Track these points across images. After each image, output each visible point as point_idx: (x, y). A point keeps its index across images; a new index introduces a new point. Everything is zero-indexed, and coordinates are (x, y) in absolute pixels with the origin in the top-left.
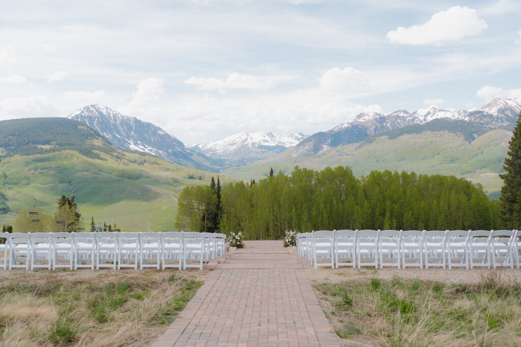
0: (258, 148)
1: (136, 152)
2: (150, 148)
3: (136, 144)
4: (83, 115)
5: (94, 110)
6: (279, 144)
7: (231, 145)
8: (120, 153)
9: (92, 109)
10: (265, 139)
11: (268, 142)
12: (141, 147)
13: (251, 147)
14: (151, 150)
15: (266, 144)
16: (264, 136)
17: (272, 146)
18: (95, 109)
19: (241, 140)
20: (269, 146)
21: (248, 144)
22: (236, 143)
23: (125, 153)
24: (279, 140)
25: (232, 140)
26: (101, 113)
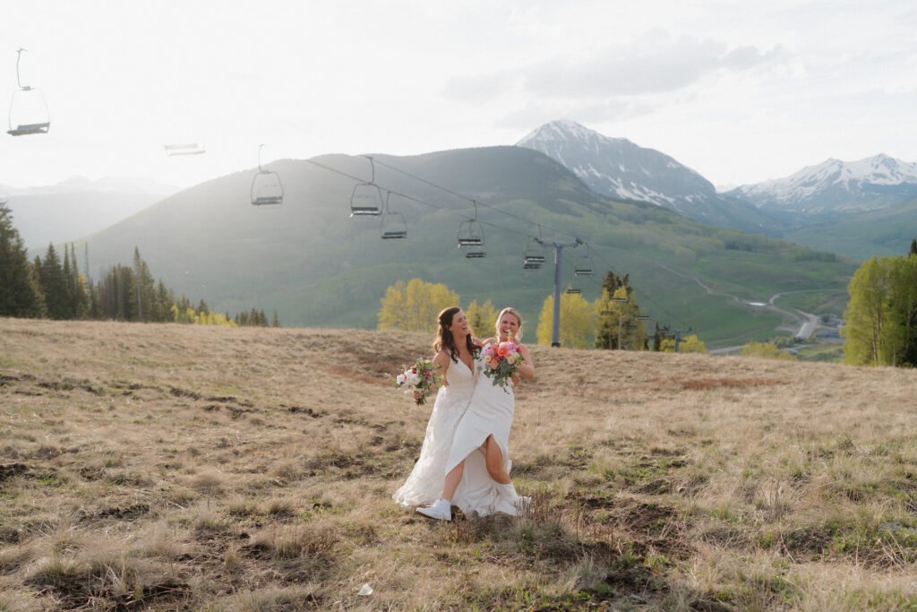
0: (862, 191)
1: (629, 201)
2: (653, 194)
3: (627, 186)
4: (540, 139)
5: (558, 130)
6: (909, 182)
7: (805, 185)
8: (602, 204)
9: (555, 128)
10: (879, 171)
11: (883, 176)
12: (637, 192)
13: (848, 188)
14: (654, 198)
15: (880, 181)
16: (877, 167)
17: (894, 186)
18: (559, 127)
19: (828, 175)
20: (887, 186)
21: (841, 182)
22: (816, 181)
23: (611, 203)
24: (908, 174)
25: (809, 176)
26: (569, 135)
